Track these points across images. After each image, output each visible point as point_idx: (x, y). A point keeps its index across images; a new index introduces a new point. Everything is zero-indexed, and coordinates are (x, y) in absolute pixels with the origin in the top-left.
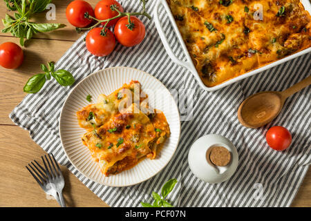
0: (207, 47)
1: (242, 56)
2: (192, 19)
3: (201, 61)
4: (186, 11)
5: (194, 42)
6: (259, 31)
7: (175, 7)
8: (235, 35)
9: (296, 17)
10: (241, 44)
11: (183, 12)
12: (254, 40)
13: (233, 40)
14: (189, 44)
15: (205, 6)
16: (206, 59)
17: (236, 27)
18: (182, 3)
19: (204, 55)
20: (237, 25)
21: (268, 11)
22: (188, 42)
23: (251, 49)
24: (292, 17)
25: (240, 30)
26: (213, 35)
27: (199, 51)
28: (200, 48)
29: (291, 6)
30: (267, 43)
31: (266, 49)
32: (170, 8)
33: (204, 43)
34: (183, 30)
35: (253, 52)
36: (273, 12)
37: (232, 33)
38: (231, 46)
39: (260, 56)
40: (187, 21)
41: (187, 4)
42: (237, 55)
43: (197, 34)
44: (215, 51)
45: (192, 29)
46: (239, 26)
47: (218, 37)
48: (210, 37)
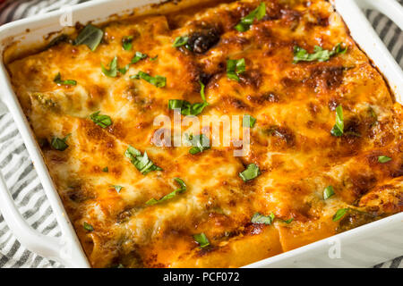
0: (128, 208)
1: (233, 234)
2: (90, 145)
3: (104, 240)
4: (75, 126)
5: (91, 197)
6: (287, 172)
7: (45, 116)
8: (213, 183)
9: (390, 137)
10: (233, 203)
11: (67, 128)
12: (269, 191)
13: (206, 193)
14: (74, 205)
15: (131, 113)
16: (123, 238)
17: (217, 163)
18: (64, 108)
19: (116, 227)
20: (220, 159)
21: (310, 125)
22: (73, 197)
23: (261, 213)
24: (378, 137)
25: (229, 170)
26: (149, 182)
27: (101, 216)
28: (105, 209)
29: (370, 110)
30: (306, 199)
31: (304, 214)
32: (28, 119)
33: (120, 198)
34: (61, 170)
35: (267, 220)
36: (324, 126)
37: (204, 178)
38: (200, 208)
39: (287, 228)
40: (78, 150)
41: (79, 109)
42: (219, 230)
43: (101, 181)
44: (152, 219)
45: (88, 169)
46: (226, 161)
47: (162, 185)
48: (139, 187)
